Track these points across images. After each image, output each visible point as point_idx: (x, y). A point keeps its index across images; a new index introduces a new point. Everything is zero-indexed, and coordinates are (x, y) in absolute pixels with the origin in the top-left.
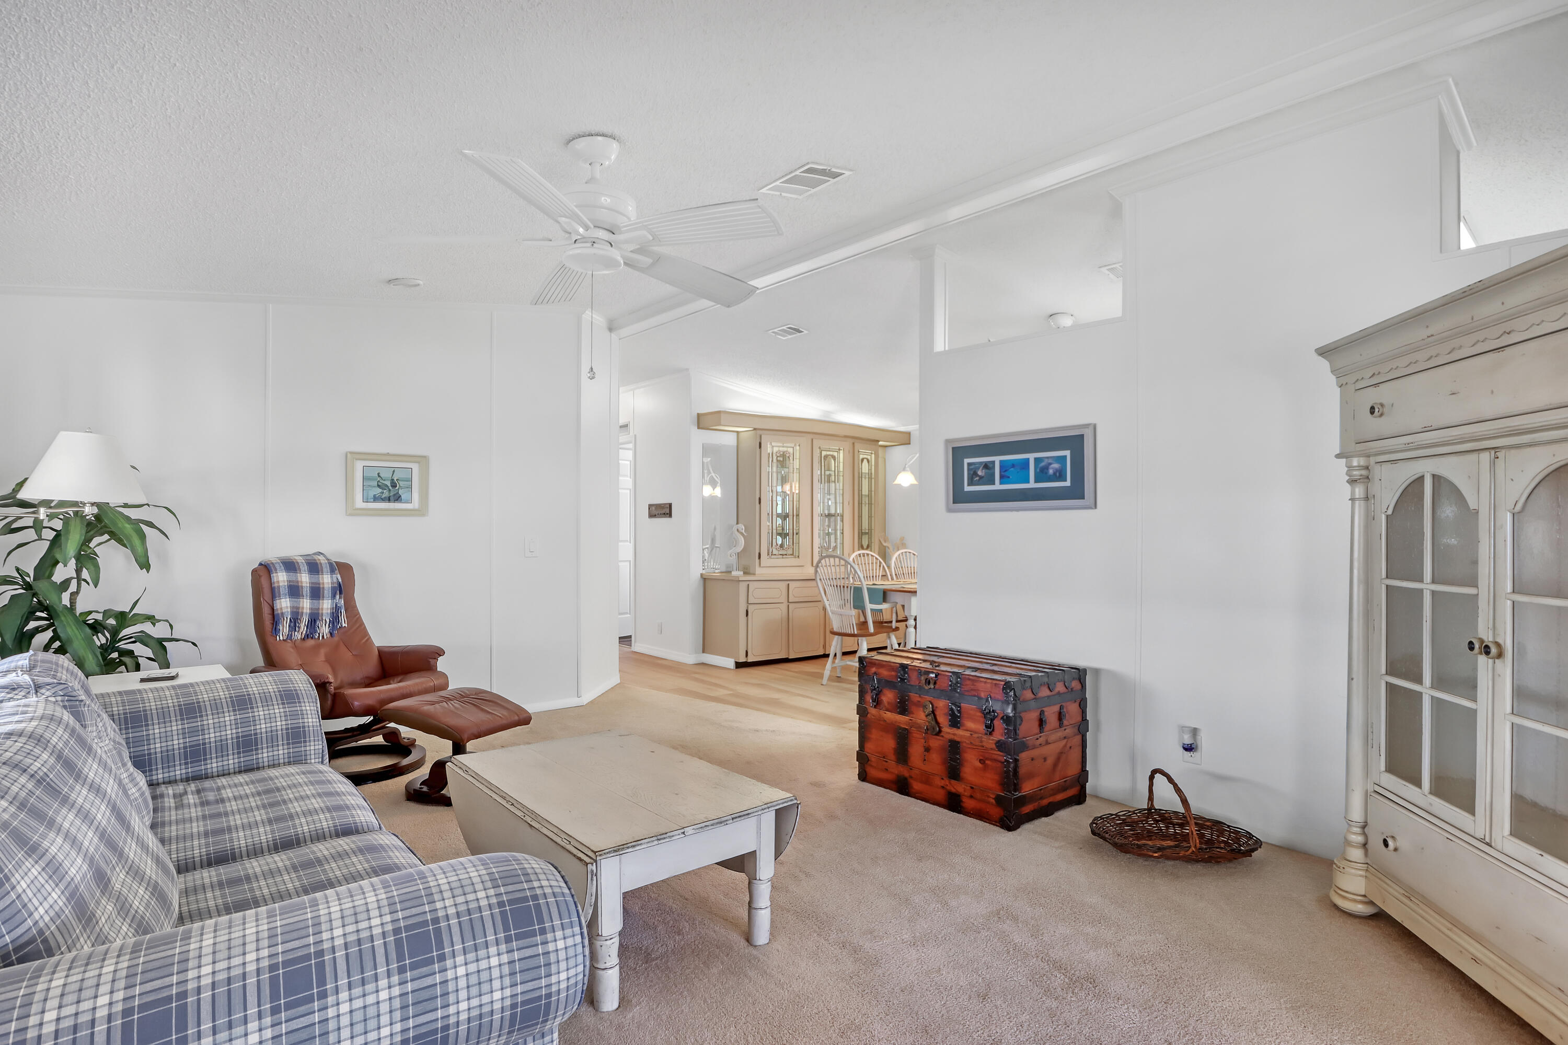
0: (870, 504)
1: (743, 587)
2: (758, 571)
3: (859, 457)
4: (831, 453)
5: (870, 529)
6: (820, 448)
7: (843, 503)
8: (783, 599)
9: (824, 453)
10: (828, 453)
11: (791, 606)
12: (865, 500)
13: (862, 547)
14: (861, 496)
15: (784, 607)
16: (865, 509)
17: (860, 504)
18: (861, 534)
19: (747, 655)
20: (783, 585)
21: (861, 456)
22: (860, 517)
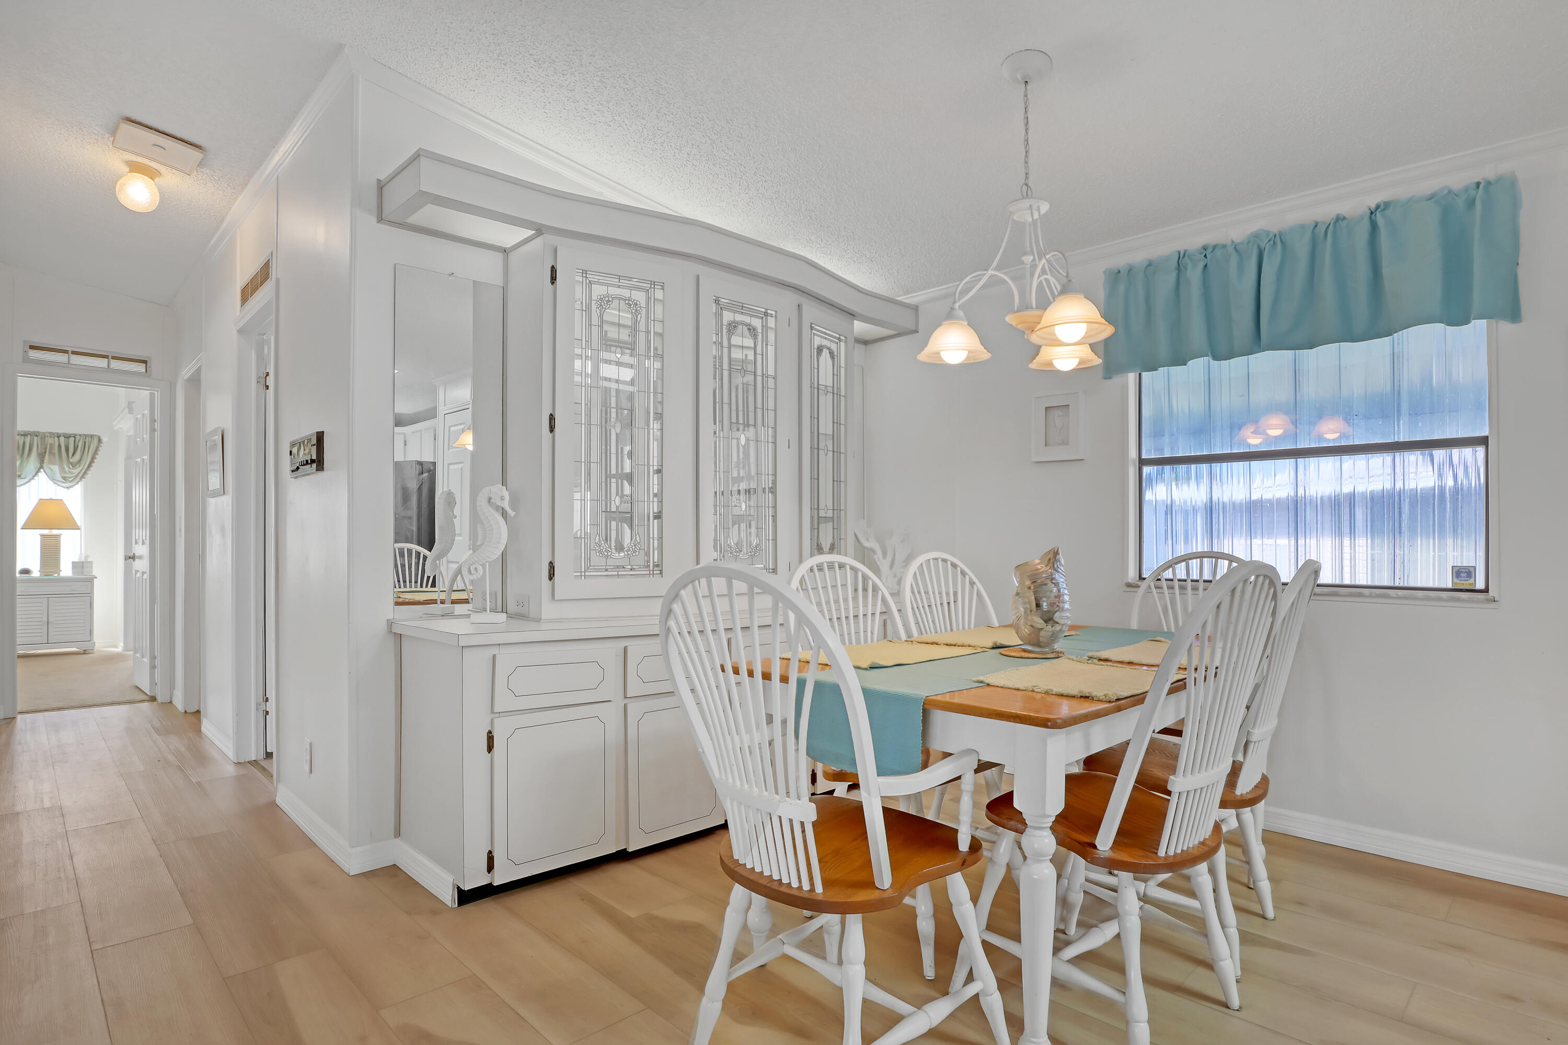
0: (836, 452)
1: (476, 663)
2: (549, 610)
3: (811, 341)
4: (747, 319)
5: (836, 509)
6: (717, 301)
7: (775, 443)
8: (612, 689)
9: (728, 316)
10: (739, 318)
11: (634, 709)
12: (826, 444)
13: (820, 550)
14: (816, 435)
15: (612, 714)
16: (826, 461)
17: (816, 449)
18: (817, 521)
19: (490, 868)
20: (609, 653)
21: (818, 341)
22: (815, 479)
